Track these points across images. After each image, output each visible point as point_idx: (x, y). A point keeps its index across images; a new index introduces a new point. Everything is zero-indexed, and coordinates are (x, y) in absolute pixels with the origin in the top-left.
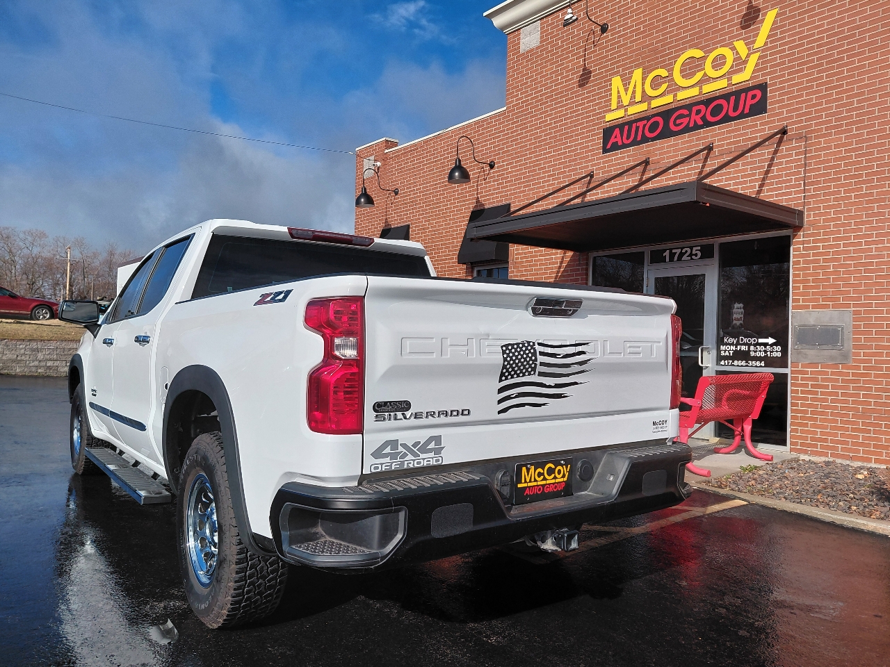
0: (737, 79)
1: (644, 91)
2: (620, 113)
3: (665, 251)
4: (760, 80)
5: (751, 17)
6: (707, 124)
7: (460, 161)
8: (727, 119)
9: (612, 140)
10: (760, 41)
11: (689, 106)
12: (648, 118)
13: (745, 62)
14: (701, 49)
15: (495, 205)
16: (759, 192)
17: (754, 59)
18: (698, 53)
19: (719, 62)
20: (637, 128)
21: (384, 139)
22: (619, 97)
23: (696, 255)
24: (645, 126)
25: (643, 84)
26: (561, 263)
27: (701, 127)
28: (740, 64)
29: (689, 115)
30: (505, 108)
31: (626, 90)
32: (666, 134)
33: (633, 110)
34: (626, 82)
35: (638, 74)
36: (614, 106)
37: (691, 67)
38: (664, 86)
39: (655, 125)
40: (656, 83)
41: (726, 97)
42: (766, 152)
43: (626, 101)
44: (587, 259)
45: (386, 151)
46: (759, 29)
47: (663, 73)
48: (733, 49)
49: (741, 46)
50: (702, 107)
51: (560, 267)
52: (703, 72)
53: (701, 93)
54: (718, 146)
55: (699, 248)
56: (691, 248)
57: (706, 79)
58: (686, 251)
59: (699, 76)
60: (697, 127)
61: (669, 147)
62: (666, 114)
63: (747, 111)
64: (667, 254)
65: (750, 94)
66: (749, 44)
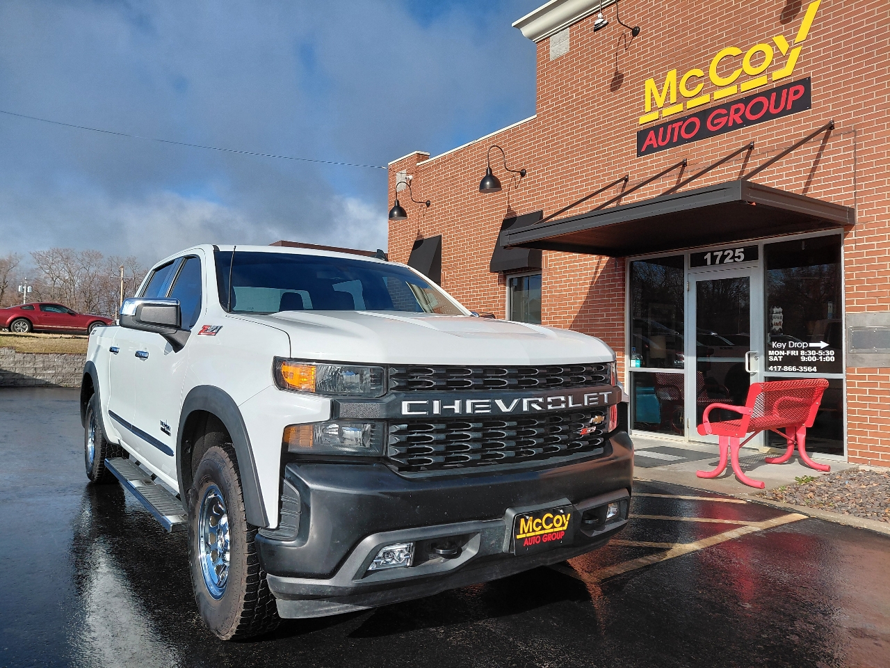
0: (777, 75)
1: (678, 92)
2: (655, 116)
3: (706, 253)
4: (803, 74)
5: (792, 11)
6: (747, 122)
7: (491, 170)
8: (768, 116)
9: (647, 143)
10: (802, 35)
11: (727, 106)
12: (684, 119)
13: (786, 57)
14: (738, 46)
15: (527, 212)
16: (805, 190)
17: (795, 53)
18: (735, 51)
19: (757, 59)
20: (673, 129)
21: (416, 152)
22: (653, 99)
23: (739, 257)
24: (680, 127)
25: (678, 85)
26: (597, 268)
27: (741, 126)
28: (780, 59)
29: (728, 114)
30: (536, 116)
31: (660, 92)
32: (704, 134)
33: (668, 112)
34: (660, 83)
35: (672, 75)
36: (648, 108)
37: (728, 66)
38: (700, 87)
39: (692, 125)
40: (691, 83)
41: (767, 94)
42: (812, 148)
43: (660, 102)
44: (624, 265)
45: (418, 164)
46: (800, 22)
47: (699, 73)
48: (773, 44)
49: (781, 41)
50: (741, 106)
51: (596, 273)
52: (740, 70)
53: (739, 91)
54: (759, 145)
55: (742, 250)
56: (734, 250)
57: (745, 77)
58: (729, 254)
59: (736, 74)
60: (736, 126)
61: (707, 147)
62: (703, 114)
63: (789, 107)
64: (708, 257)
65: (792, 90)
66: (790, 38)
